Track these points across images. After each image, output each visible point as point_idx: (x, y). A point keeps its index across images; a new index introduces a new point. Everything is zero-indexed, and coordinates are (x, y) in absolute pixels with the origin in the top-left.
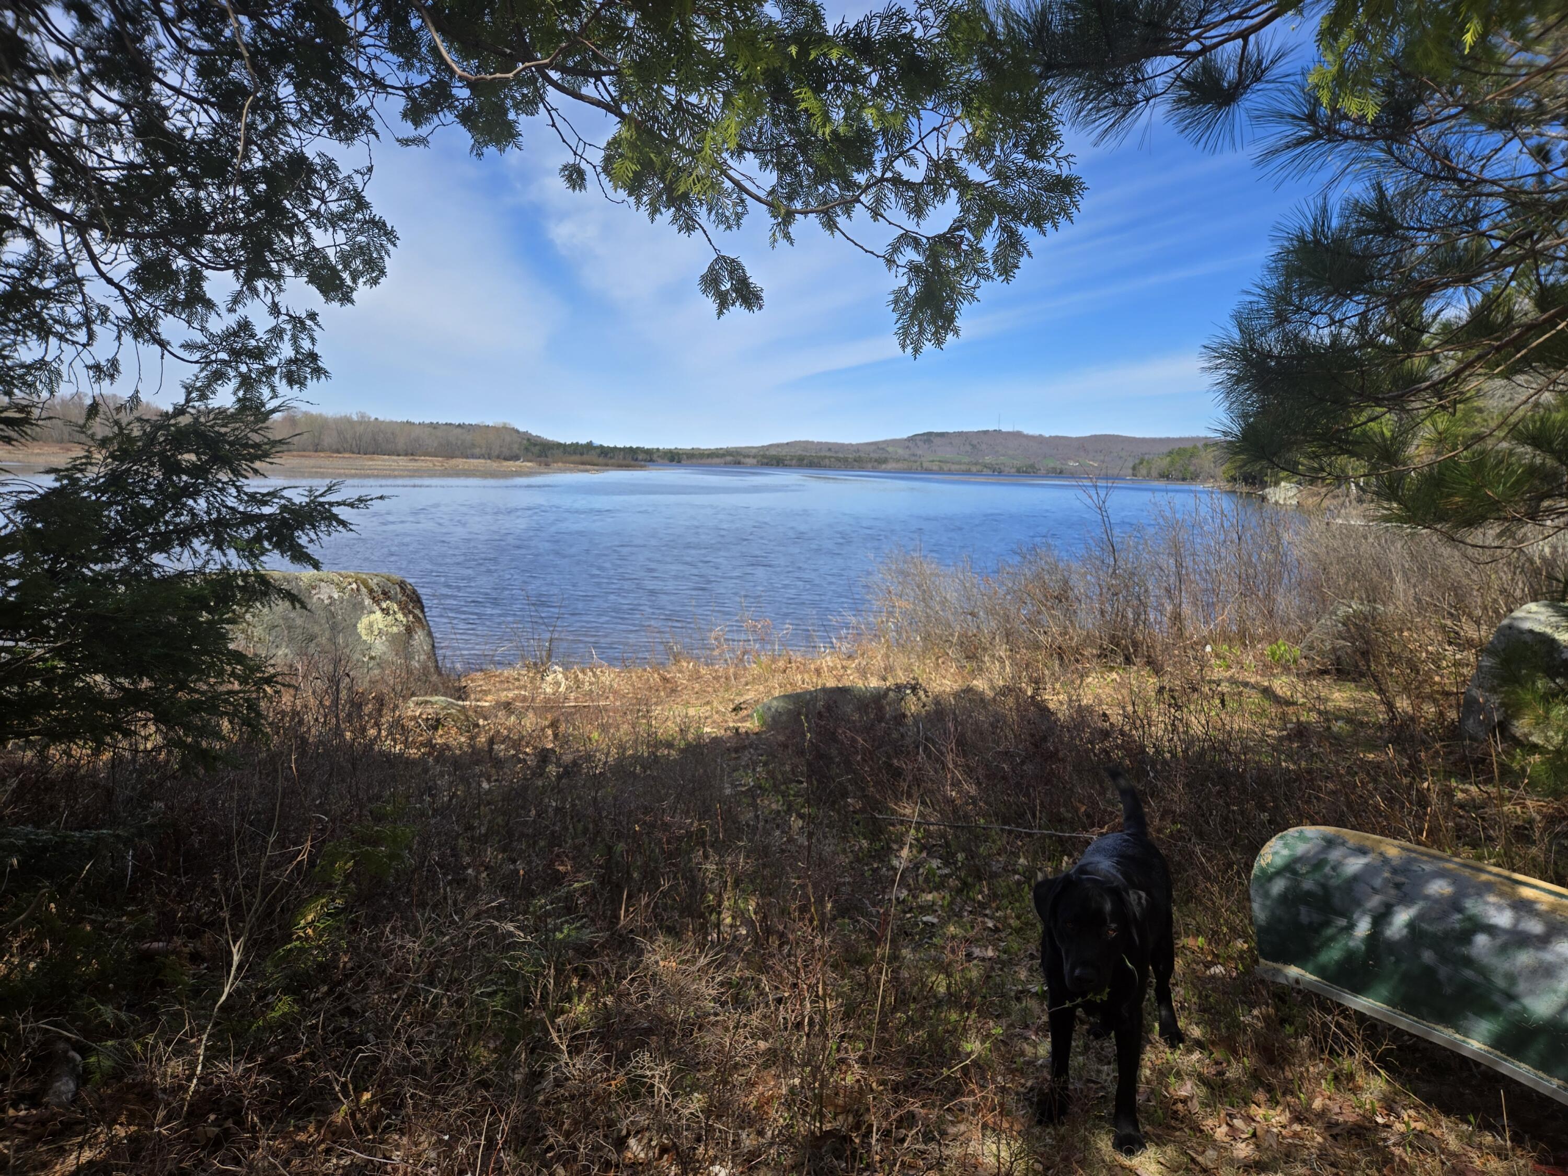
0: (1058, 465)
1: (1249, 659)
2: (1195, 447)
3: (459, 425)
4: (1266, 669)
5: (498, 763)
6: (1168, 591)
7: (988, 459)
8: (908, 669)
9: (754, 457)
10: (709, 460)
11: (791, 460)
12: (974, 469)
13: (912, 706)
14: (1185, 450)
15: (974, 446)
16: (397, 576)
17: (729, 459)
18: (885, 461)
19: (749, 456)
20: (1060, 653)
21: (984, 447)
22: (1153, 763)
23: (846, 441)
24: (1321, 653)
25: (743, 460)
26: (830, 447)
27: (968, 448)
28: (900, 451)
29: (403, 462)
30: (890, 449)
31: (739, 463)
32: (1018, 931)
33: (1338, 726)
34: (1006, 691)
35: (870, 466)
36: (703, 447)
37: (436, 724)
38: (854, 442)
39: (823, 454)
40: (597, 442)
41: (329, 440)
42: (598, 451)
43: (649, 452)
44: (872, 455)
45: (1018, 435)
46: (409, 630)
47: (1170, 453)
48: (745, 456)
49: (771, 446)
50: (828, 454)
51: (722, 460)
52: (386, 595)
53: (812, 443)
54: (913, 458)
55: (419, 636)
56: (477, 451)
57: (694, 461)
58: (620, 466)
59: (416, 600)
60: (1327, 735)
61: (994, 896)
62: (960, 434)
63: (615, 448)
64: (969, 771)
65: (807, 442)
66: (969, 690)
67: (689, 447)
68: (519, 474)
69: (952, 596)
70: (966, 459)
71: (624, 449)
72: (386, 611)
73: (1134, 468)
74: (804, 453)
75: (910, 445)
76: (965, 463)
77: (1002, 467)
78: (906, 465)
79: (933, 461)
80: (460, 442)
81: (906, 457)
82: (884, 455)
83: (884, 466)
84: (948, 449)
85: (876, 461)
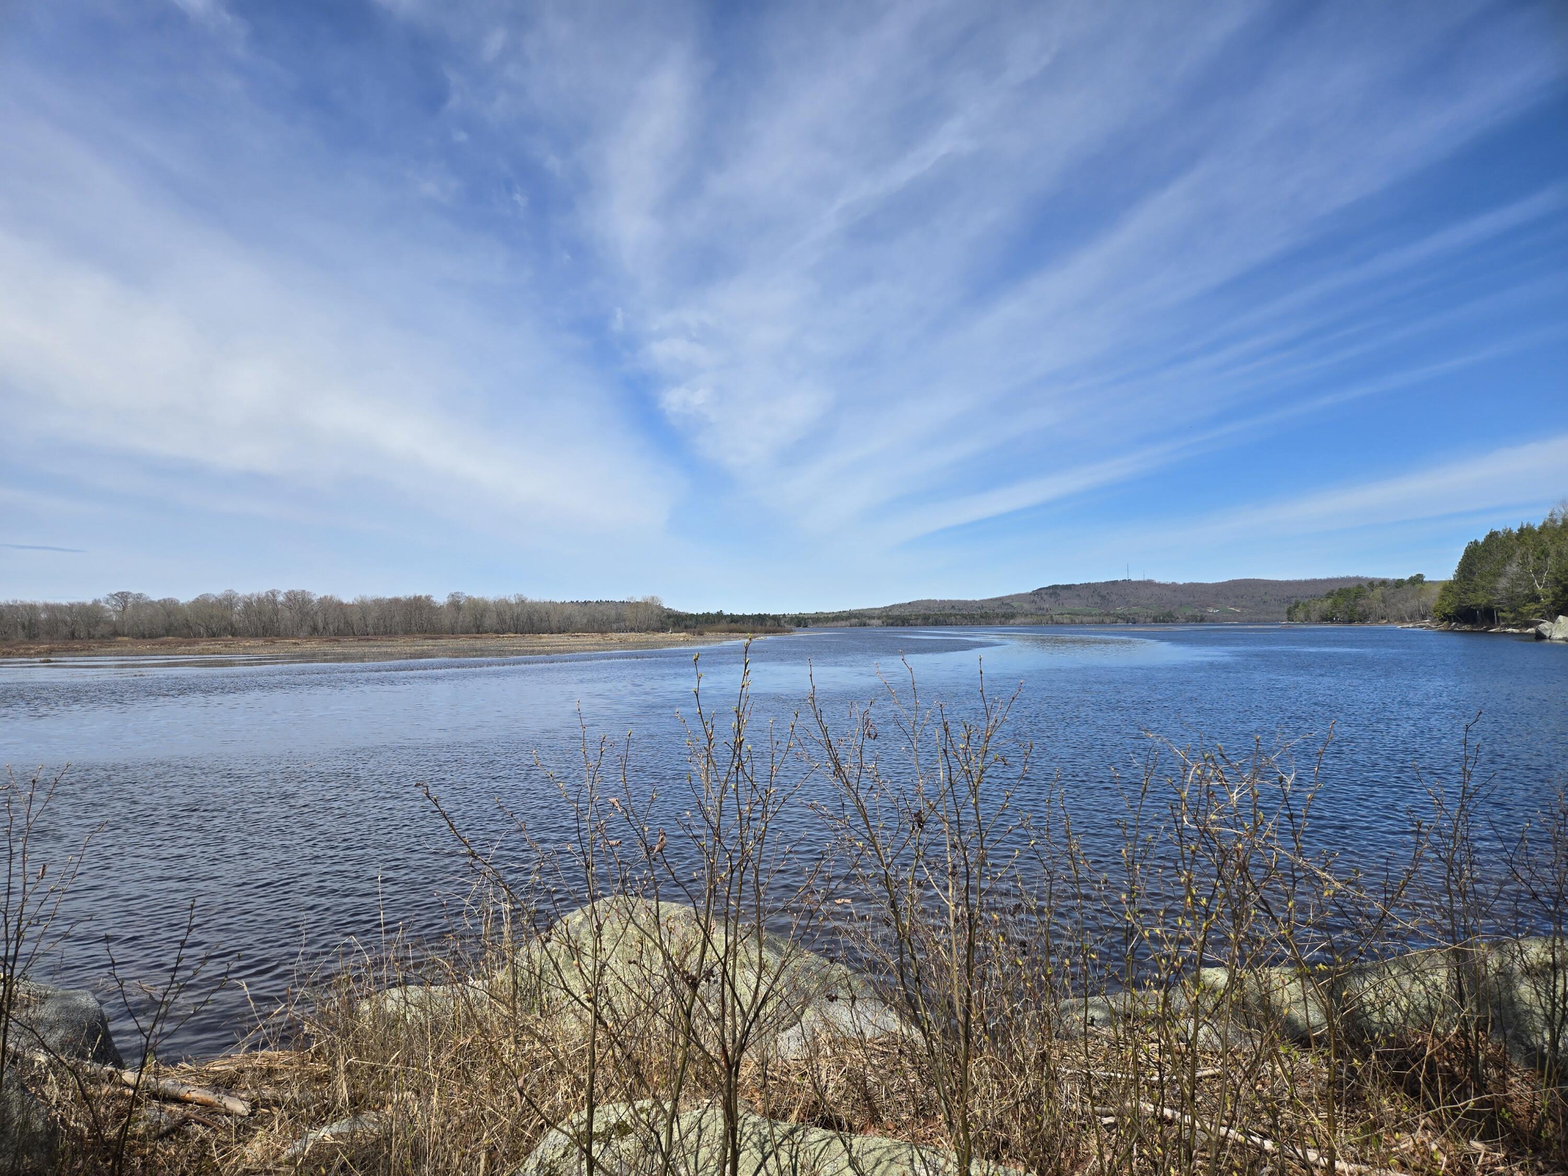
0: (1196, 612)
2: (1360, 586)
7: (1119, 610)
9: (879, 618)
10: (835, 623)
11: (917, 619)
12: (1107, 620)
14: (1348, 591)
15: (1103, 597)
17: (854, 621)
18: (1013, 616)
19: (874, 618)
21: (1114, 597)
23: (969, 598)
25: (868, 621)
26: (953, 605)
27: (1097, 599)
28: (1026, 606)
30: (1015, 604)
31: (865, 625)
35: (997, 621)
36: (826, 611)
38: (977, 599)
39: (948, 612)
40: (726, 612)
41: (490, 621)
42: (728, 619)
43: (775, 618)
44: (997, 611)
45: (1149, 584)
47: (1330, 595)
48: (869, 618)
49: (893, 606)
50: (953, 612)
51: (848, 623)
53: (935, 601)
54: (1040, 612)
56: (621, 625)
57: (820, 625)
58: (751, 633)
62: (1088, 586)
63: (745, 616)
65: (929, 601)
67: (814, 612)
70: (1096, 611)
71: (753, 616)
73: (1289, 612)
74: (928, 612)
75: (1036, 599)
76: (1096, 615)
77: (1136, 617)
78: (1035, 619)
79: (1062, 614)
80: (605, 618)
81: (1033, 611)
82: (1009, 611)
83: (1012, 621)
84: (1076, 601)
85: (1003, 616)
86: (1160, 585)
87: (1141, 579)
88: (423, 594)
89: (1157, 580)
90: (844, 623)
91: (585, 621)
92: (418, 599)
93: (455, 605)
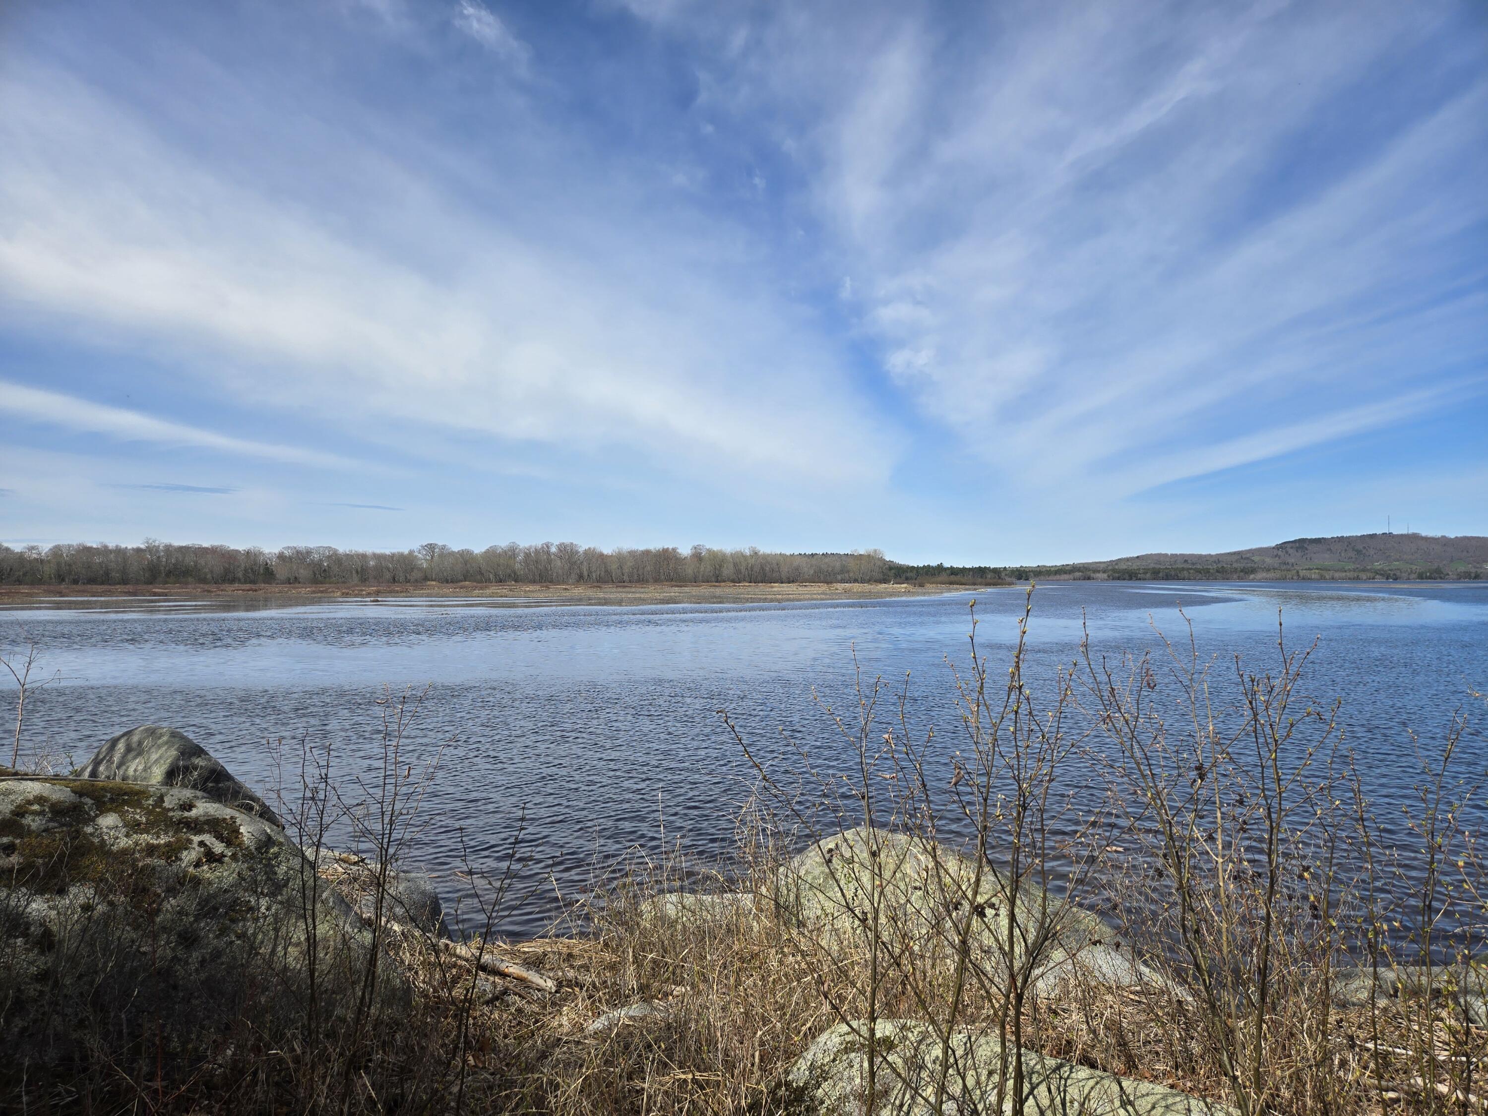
0: (1470, 568)
7: (1377, 565)
9: (1104, 572)
10: (1058, 577)
11: (1145, 573)
12: (1364, 576)
15: (1359, 552)
17: (1078, 574)
18: (1253, 571)
19: (1099, 572)
21: (1372, 552)
23: (1204, 552)
25: (1092, 575)
26: (1186, 559)
27: (1352, 554)
28: (1268, 560)
30: (1256, 558)
31: (1089, 578)
35: (1235, 576)
36: (1049, 563)
38: (1213, 553)
39: (1180, 566)
40: (947, 565)
41: (728, 571)
42: (948, 572)
43: (996, 571)
44: (1235, 565)
45: (1414, 538)
48: (1094, 572)
49: (1121, 560)
50: (1186, 566)
51: (1071, 576)
53: (1166, 555)
54: (1284, 567)
57: (1042, 578)
58: (971, 585)
62: (1341, 539)
63: (965, 568)
65: (1159, 555)
67: (1037, 565)
70: (1350, 566)
71: (973, 569)
74: (1158, 566)
75: (1280, 553)
76: (1350, 570)
77: (1398, 573)
78: (1278, 574)
79: (1310, 569)
80: (830, 569)
81: (1276, 566)
82: (1249, 565)
83: (1252, 576)
84: (1327, 556)
85: (1242, 571)
86: (1426, 539)
87: (1405, 532)
88: (670, 546)
89: (1424, 534)
90: (1066, 577)
91: (812, 572)
92: (665, 551)
93: (697, 556)
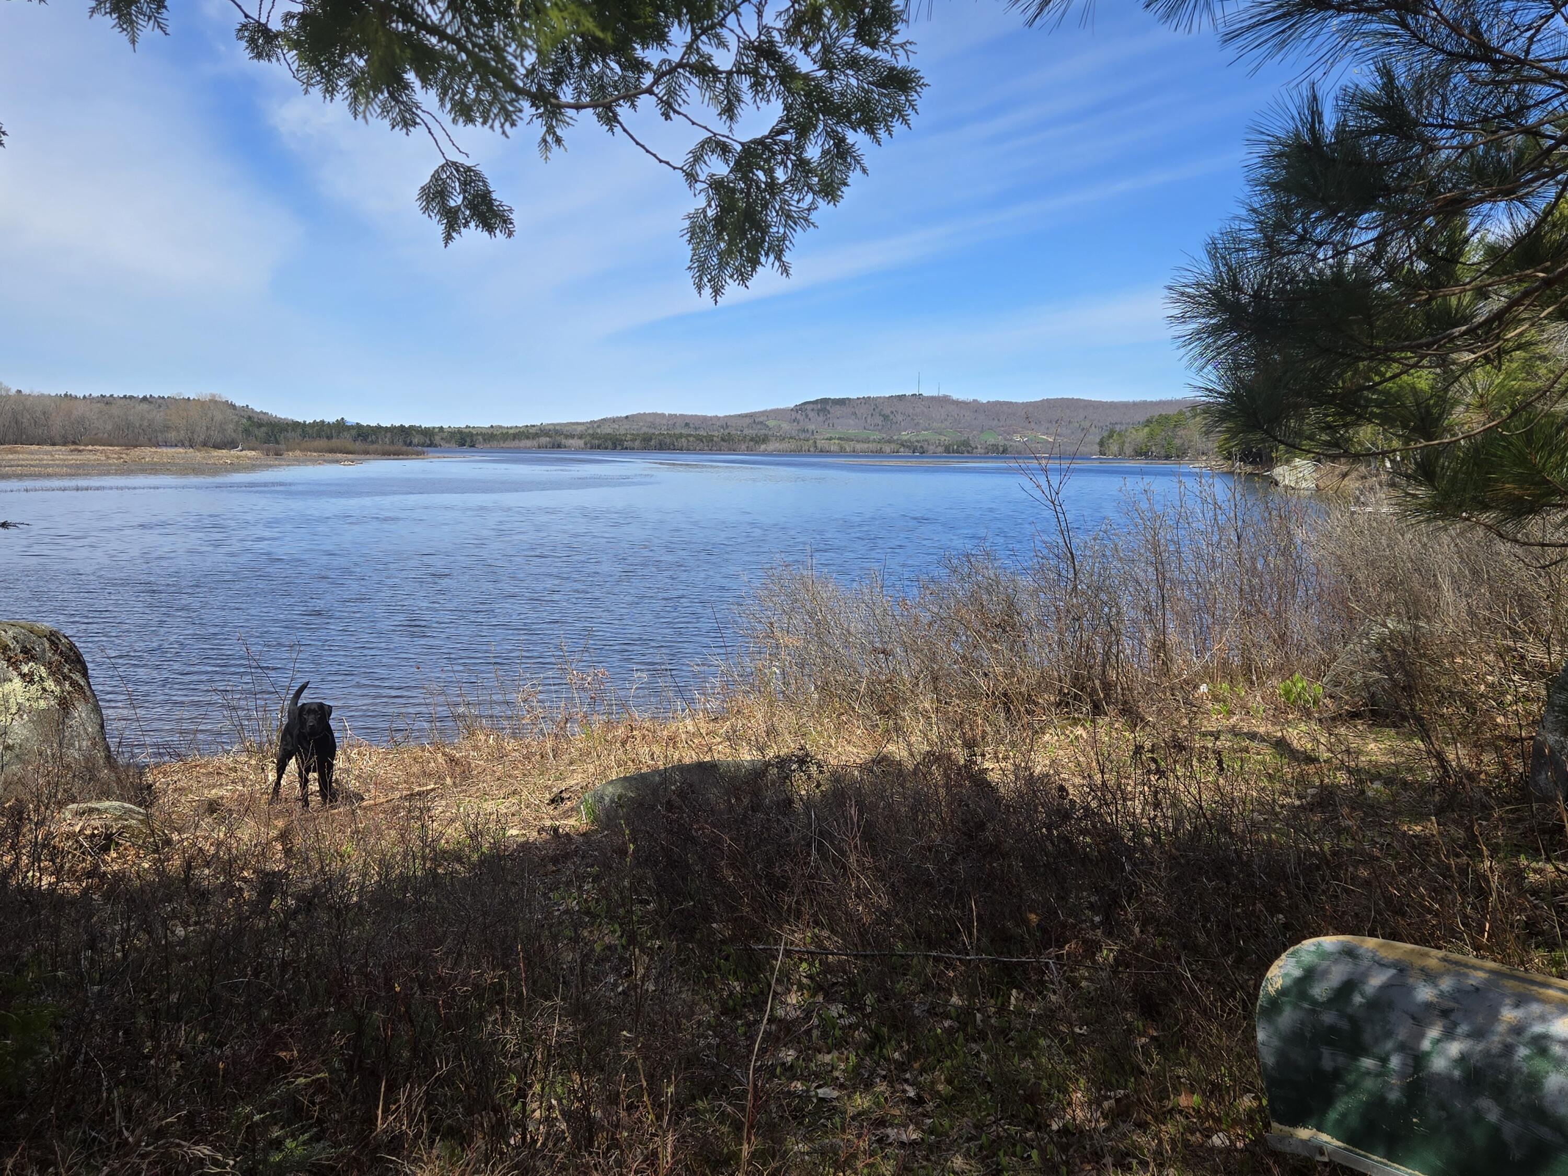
0: (1000, 440)
1: (1256, 701)
2: (1180, 412)
3: (145, 398)
4: (1279, 714)
5: (203, 896)
6: (1148, 611)
7: (905, 435)
8: (800, 732)
9: (580, 437)
11: (633, 440)
12: (887, 448)
13: (802, 787)
14: (1167, 418)
15: (886, 417)
16: (47, 625)
17: (544, 440)
18: (765, 439)
19: (572, 436)
20: (1006, 701)
21: (900, 418)
22: (1130, 852)
23: (709, 413)
24: (1350, 690)
25: (564, 441)
26: (687, 421)
27: (879, 420)
28: (785, 426)
29: (60, 453)
30: (771, 423)
31: (559, 446)
32: (949, 1101)
33: (1375, 789)
34: (933, 758)
35: (743, 447)
36: (506, 423)
37: (106, 842)
38: (721, 414)
39: (677, 431)
40: (351, 420)
42: (354, 432)
43: (428, 433)
44: (746, 432)
45: (943, 401)
46: (65, 705)
47: (1149, 422)
48: (567, 437)
49: (604, 420)
50: (685, 431)
51: (535, 443)
52: (29, 654)
53: (663, 415)
54: (802, 436)
55: (81, 711)
56: (172, 435)
57: (495, 444)
58: (387, 454)
59: (76, 661)
60: (1358, 801)
61: (915, 1053)
62: (867, 400)
63: (379, 428)
64: (881, 875)
65: (654, 415)
66: (882, 760)
67: (488, 425)
68: (235, 468)
69: (856, 627)
70: (876, 436)
71: (392, 429)
72: (28, 679)
73: (1101, 443)
74: (651, 431)
75: (799, 417)
76: (874, 441)
77: (925, 446)
78: (793, 445)
79: (830, 439)
80: (145, 424)
81: (794, 433)
82: (763, 432)
83: (763, 447)
84: (852, 422)
85: (752, 439)
86: (957, 403)
87: (935, 394)
89: (955, 396)
90: (528, 443)
91: (109, 427)
